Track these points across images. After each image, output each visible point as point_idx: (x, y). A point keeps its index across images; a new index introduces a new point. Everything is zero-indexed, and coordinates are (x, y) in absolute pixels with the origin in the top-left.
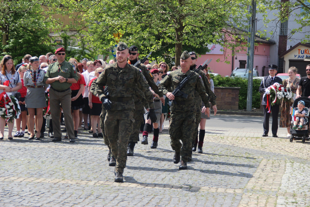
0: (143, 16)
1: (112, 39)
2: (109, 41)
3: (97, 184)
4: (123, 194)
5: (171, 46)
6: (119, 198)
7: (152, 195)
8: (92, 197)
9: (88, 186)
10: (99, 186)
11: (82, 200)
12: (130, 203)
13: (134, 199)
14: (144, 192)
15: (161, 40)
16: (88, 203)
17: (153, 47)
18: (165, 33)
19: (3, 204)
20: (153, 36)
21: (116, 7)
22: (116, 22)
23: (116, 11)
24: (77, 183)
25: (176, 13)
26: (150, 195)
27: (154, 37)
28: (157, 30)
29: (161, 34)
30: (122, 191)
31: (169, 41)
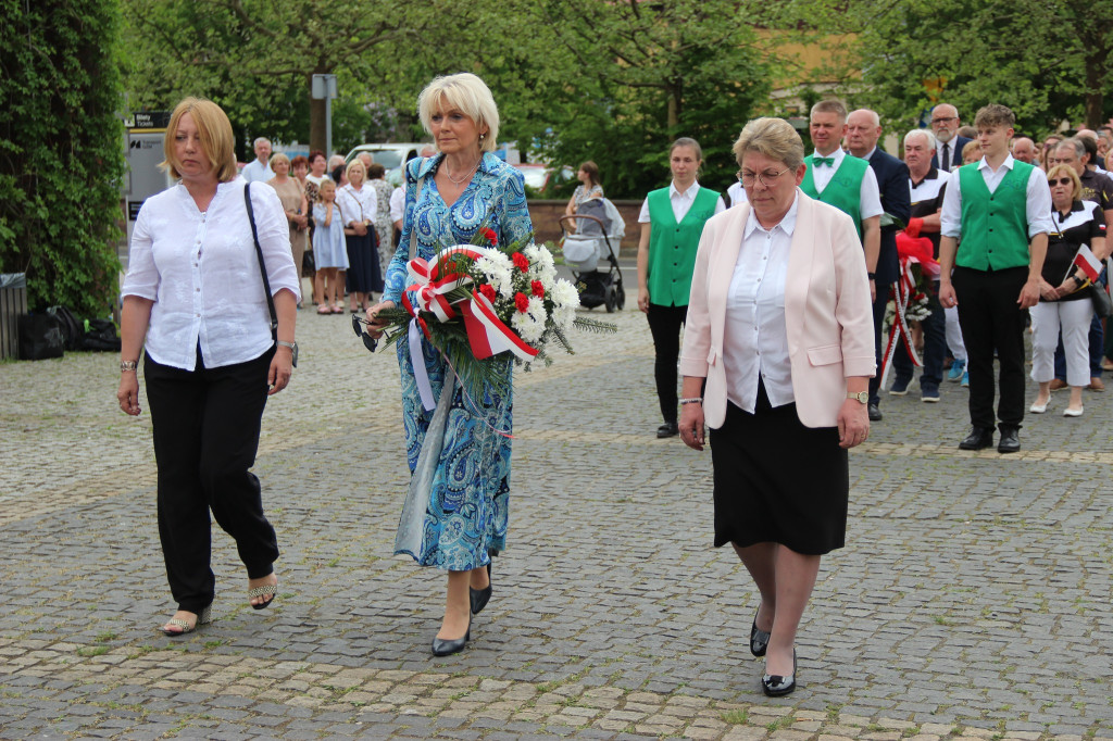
0: (1003, 32)
1: (923, 95)
2: (915, 99)
3: (919, 453)
4: (990, 479)
5: (1074, 100)
6: (981, 488)
7: (1066, 480)
8: (908, 488)
9: (895, 459)
10: (924, 458)
11: (885, 496)
12: (1011, 504)
13: (1020, 492)
14: (1045, 473)
15: (1048, 87)
16: (902, 502)
17: (1025, 108)
18: (1059, 70)
19: (695, 504)
20: (1028, 79)
21: (934, 16)
22: (935, 51)
23: (933, 26)
24: (868, 451)
25: (1088, 19)
26: (1060, 482)
27: (1029, 82)
28: (1037, 63)
29: (1046, 72)
30: (985, 470)
31: (1070, 89)
